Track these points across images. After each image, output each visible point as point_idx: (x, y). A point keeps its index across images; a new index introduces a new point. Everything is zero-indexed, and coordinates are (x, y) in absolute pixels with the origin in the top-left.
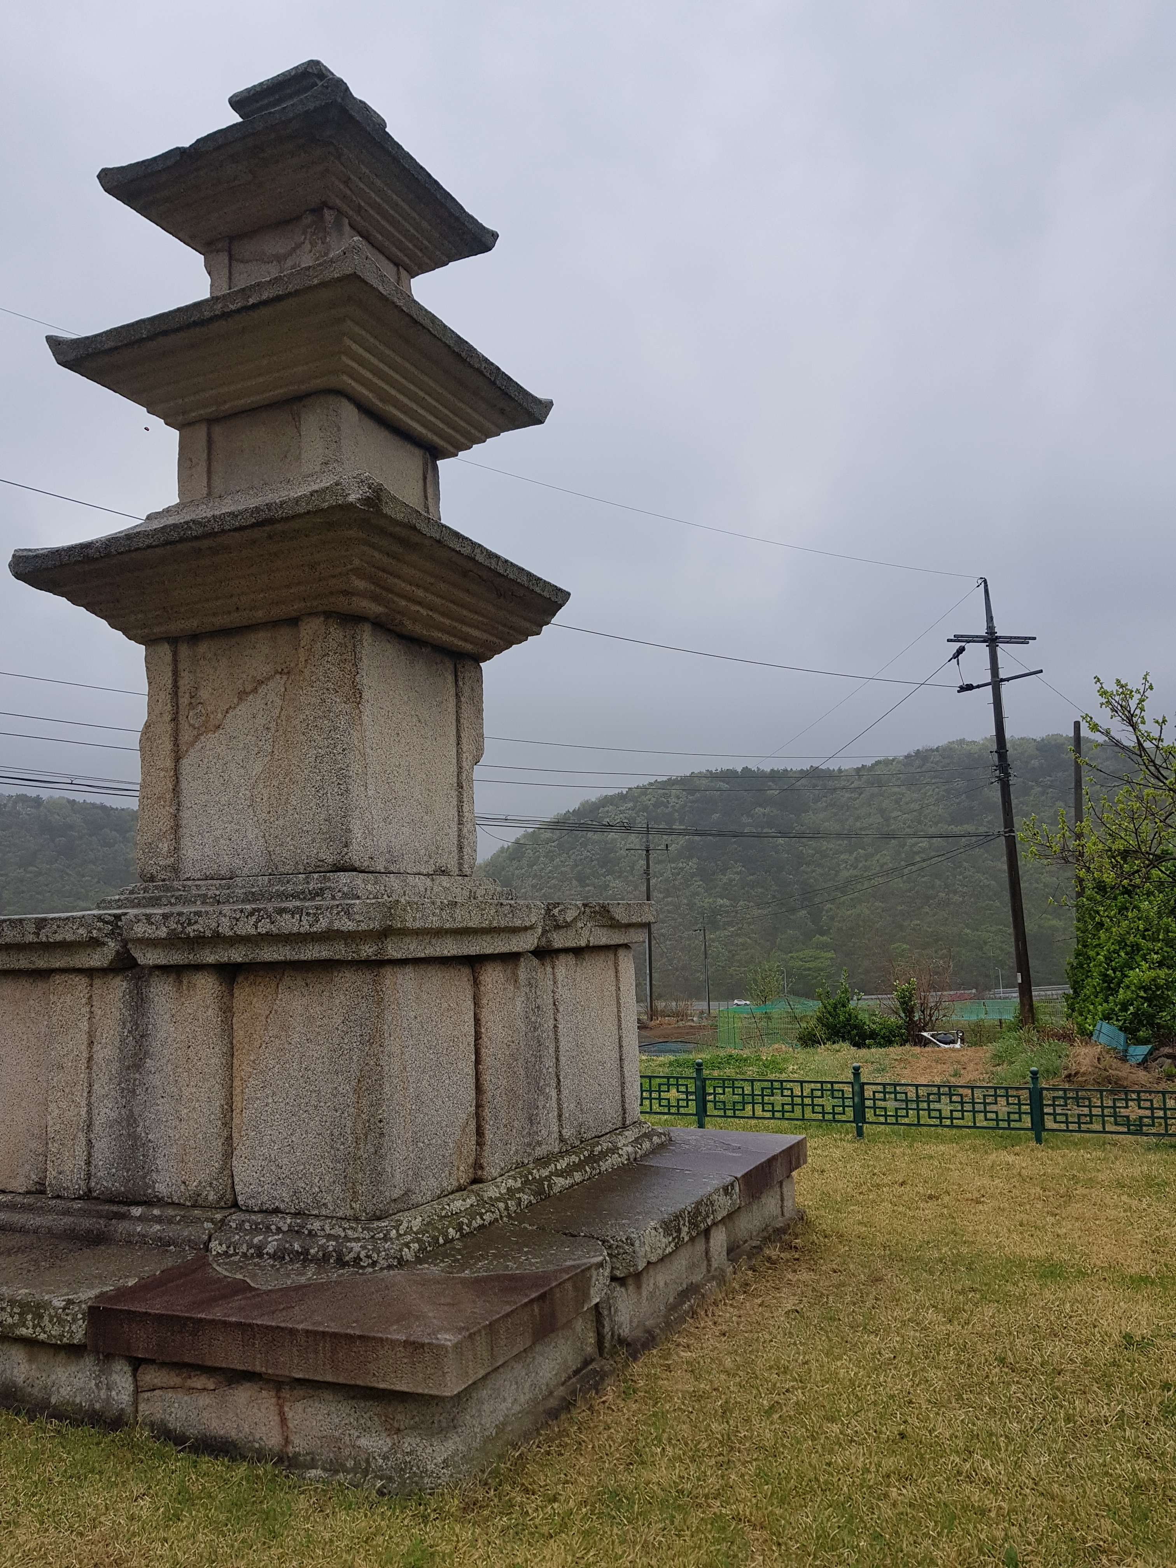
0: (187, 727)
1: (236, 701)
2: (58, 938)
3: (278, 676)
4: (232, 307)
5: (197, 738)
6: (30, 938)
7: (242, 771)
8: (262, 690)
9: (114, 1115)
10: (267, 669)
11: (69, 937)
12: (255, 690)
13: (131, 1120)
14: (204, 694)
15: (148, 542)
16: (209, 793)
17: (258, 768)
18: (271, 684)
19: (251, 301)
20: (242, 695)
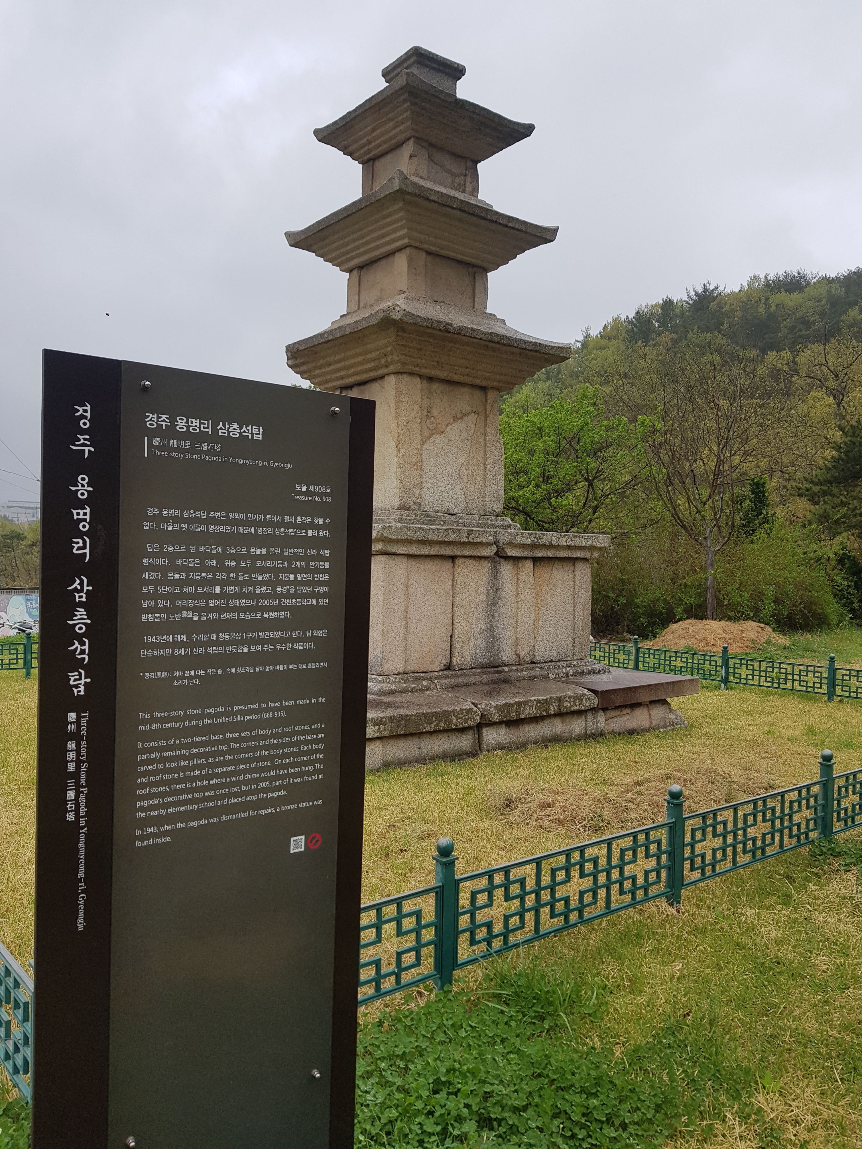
0: (426, 427)
1: (452, 420)
2: (479, 540)
3: (473, 414)
4: (501, 222)
5: (431, 435)
6: (464, 539)
7: (454, 458)
8: (465, 418)
9: (484, 628)
10: (468, 409)
11: (485, 540)
12: (462, 418)
13: (491, 629)
14: (435, 412)
15: (482, 336)
16: (437, 466)
17: (462, 459)
18: (470, 417)
19: (510, 224)
20: (455, 419)
